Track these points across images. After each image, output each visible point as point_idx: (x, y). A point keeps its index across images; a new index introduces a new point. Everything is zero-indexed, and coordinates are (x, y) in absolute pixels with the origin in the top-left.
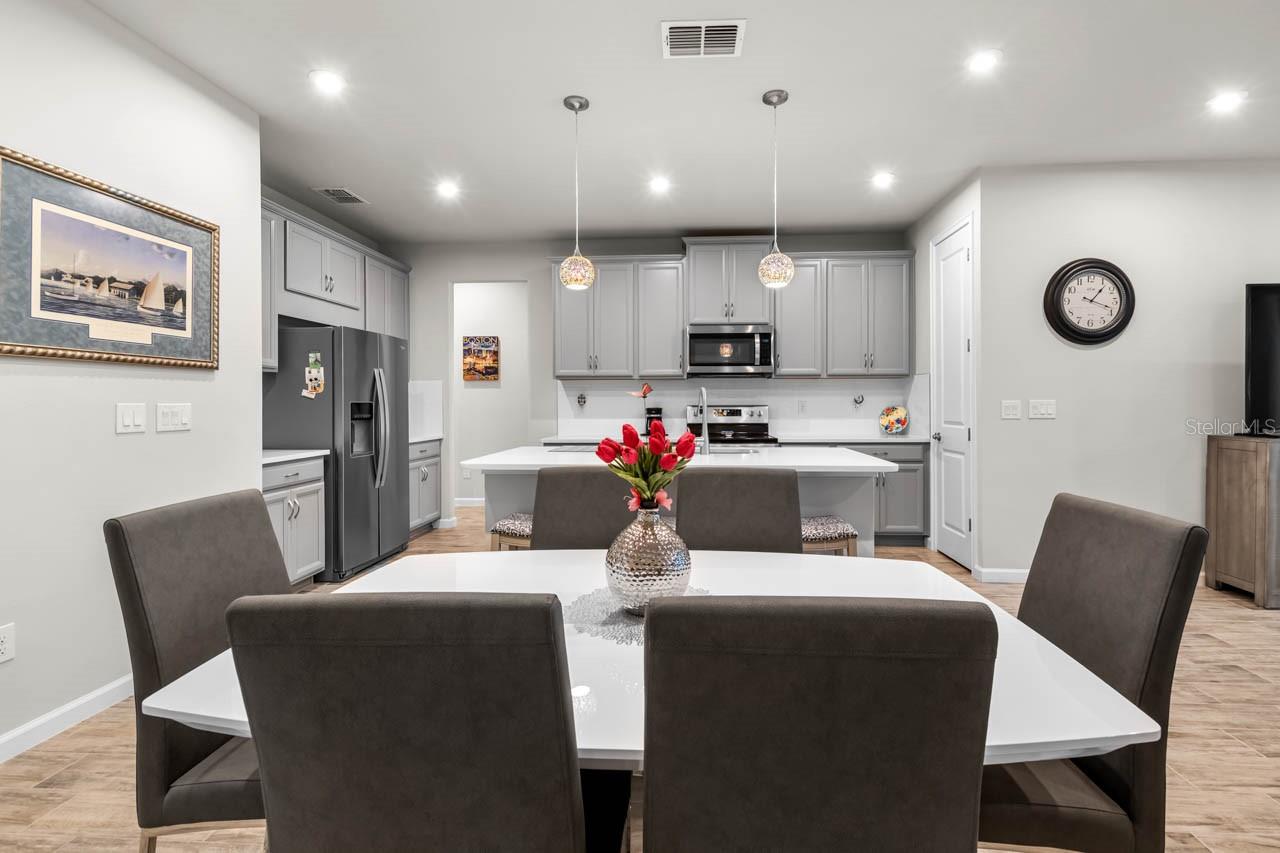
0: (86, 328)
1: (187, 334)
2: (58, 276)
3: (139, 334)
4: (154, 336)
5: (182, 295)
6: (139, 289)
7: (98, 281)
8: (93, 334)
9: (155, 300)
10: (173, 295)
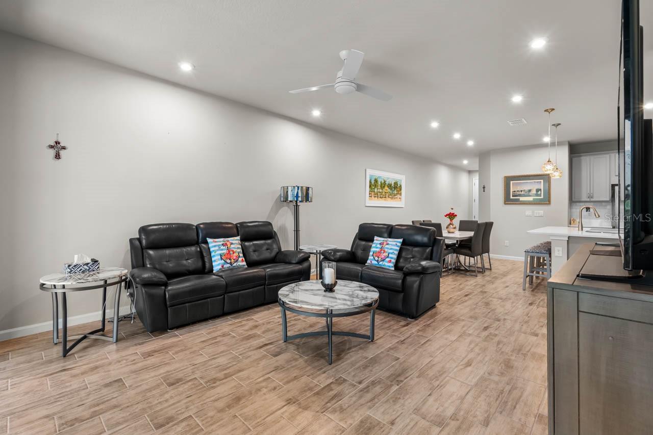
0: (519, 199)
1: (542, 197)
2: (515, 191)
3: (531, 199)
4: (534, 199)
5: (541, 190)
6: (530, 191)
7: (521, 191)
8: (520, 200)
9: (534, 192)
10: (538, 190)
